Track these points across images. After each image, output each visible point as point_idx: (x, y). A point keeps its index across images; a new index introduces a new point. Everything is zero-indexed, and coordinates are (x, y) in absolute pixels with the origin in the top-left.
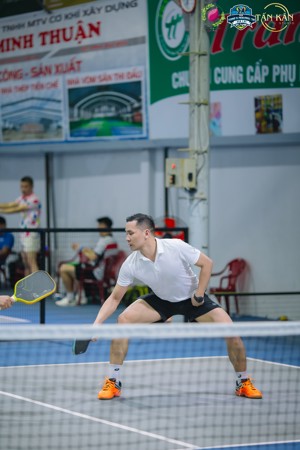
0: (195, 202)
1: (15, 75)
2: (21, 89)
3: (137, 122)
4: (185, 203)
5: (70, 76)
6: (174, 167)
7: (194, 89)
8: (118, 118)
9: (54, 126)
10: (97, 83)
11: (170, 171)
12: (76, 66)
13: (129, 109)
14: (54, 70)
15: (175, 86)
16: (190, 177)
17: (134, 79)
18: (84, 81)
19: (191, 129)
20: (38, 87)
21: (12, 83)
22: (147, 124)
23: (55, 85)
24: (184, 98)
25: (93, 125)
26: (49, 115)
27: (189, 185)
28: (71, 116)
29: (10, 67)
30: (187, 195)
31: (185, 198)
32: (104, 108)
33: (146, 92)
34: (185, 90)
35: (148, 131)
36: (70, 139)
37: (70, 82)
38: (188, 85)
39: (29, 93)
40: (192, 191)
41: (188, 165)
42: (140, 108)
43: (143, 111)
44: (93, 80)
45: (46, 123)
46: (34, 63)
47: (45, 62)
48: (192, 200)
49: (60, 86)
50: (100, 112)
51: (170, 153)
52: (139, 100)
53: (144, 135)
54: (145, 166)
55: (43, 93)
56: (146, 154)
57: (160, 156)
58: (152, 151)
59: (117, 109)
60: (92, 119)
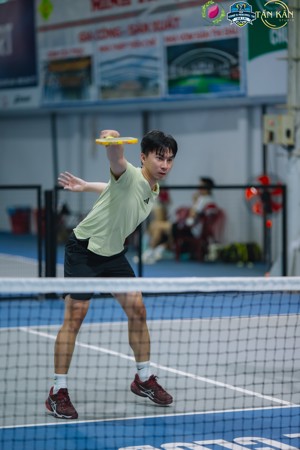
0: (293, 158)
1: (113, 33)
2: (121, 47)
3: (234, 79)
4: (284, 160)
5: (168, 33)
6: (273, 124)
7: (292, 44)
8: (216, 75)
9: (151, 84)
10: (196, 40)
11: (268, 127)
12: (173, 23)
13: (227, 65)
14: (151, 27)
15: (273, 41)
16: (288, 133)
17: (232, 36)
18: (182, 37)
19: (289, 85)
20: (136, 44)
21: (111, 42)
22: (246, 81)
23: (152, 43)
24: (283, 53)
25: (191, 82)
26: (147, 72)
27: (286, 141)
28: (169, 73)
29: (109, 25)
30: (285, 152)
31: (282, 155)
32: (202, 65)
33: (244, 49)
34: (283, 46)
35: (246, 88)
36: (168, 96)
37: (168, 39)
38: (286, 40)
39: (128, 51)
40: (290, 148)
41: (286, 122)
42: (237, 65)
43: (241, 69)
44: (190, 37)
45: (144, 81)
46: (132, 21)
47: (143, 19)
48: (290, 156)
49: (157, 43)
50: (198, 69)
51: (269, 110)
52: (236, 57)
53: (242, 91)
54: (243, 123)
55: (142, 51)
56: (243, 112)
57: (257, 113)
58: (250, 108)
59: (215, 66)
60: (190, 77)
